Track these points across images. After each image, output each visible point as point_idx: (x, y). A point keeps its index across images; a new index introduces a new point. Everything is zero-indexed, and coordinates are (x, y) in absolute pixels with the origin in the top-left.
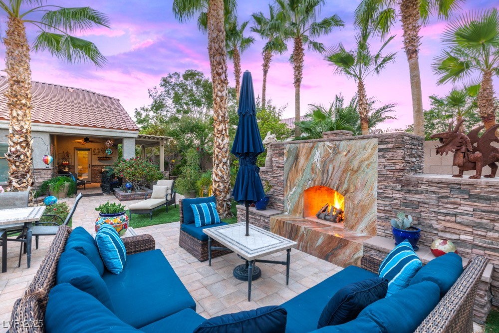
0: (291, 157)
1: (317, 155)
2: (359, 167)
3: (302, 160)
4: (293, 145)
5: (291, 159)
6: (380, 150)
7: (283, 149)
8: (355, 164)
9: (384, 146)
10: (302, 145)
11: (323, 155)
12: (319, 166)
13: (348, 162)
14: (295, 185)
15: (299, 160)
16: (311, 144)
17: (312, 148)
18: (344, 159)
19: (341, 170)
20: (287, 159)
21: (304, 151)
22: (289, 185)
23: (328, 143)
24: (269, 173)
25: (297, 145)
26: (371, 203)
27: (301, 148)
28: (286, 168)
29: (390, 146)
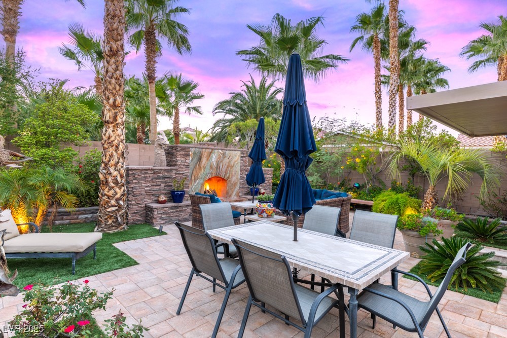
0: (196, 158)
1: (214, 158)
2: (234, 165)
3: (204, 160)
4: (197, 149)
5: (196, 159)
6: (242, 157)
7: (189, 151)
8: (232, 163)
9: (242, 155)
10: (204, 150)
11: (217, 157)
12: (215, 164)
13: (230, 162)
14: (198, 178)
15: (201, 160)
16: (210, 150)
17: (211, 153)
18: (228, 160)
19: (226, 166)
20: (192, 159)
21: (206, 154)
22: (193, 178)
23: (220, 151)
24: (173, 171)
25: (200, 150)
26: (237, 182)
27: (204, 152)
28: (191, 166)
29: (245, 155)
